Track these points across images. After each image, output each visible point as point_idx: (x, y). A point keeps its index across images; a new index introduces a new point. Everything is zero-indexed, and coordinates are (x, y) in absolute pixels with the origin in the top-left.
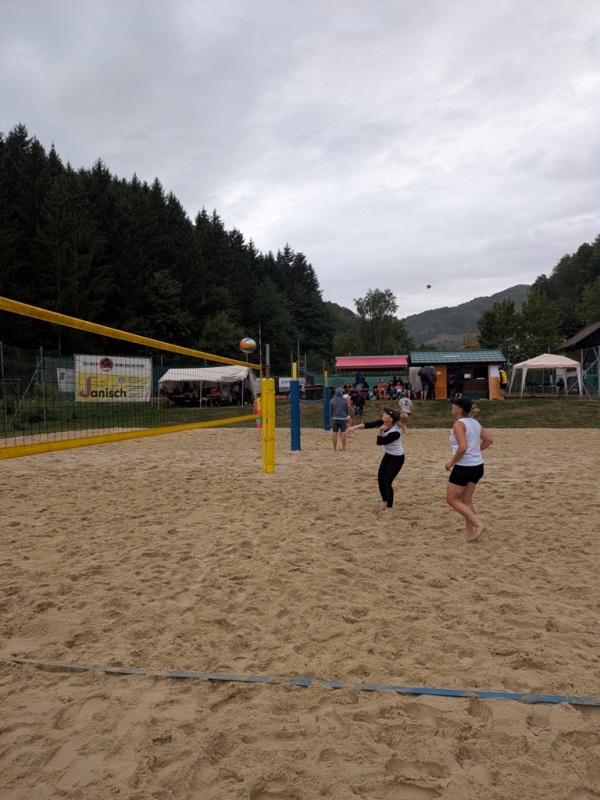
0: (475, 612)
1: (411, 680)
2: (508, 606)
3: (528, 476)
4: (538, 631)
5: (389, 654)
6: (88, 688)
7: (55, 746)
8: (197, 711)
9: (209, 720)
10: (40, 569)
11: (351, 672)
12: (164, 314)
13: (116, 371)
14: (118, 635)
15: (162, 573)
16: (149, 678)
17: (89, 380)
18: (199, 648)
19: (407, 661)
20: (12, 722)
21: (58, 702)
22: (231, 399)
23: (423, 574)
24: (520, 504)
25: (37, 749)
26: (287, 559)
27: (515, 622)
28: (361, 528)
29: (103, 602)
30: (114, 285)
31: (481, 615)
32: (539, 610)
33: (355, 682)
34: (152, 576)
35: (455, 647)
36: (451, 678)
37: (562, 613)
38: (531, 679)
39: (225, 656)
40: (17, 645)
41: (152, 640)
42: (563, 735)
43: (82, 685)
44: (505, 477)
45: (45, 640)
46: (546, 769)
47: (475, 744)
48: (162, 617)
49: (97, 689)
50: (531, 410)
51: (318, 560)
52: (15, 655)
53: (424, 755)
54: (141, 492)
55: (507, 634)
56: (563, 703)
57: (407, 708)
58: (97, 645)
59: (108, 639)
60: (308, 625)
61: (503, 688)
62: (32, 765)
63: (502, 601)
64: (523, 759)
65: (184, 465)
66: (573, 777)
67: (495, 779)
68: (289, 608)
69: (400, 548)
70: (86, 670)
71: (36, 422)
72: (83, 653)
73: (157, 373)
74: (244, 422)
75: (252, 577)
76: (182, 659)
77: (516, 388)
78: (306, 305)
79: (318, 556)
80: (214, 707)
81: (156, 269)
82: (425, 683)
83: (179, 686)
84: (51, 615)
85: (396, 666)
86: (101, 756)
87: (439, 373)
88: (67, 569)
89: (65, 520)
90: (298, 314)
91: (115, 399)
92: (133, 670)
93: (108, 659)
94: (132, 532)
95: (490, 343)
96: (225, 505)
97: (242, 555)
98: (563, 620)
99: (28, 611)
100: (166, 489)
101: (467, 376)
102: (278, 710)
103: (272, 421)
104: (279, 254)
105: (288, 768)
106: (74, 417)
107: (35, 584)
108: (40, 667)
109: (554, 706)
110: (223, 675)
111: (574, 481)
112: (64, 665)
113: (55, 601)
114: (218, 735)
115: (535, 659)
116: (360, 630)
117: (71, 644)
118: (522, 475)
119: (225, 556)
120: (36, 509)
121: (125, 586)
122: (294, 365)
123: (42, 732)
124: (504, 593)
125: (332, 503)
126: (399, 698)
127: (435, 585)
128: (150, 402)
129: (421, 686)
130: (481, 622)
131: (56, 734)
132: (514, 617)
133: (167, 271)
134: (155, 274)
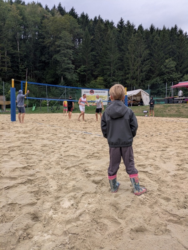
12: (168, 75)
13: (95, 94)
30: (150, 67)
128: (107, 105)
133: (171, 58)
134: (166, 61)
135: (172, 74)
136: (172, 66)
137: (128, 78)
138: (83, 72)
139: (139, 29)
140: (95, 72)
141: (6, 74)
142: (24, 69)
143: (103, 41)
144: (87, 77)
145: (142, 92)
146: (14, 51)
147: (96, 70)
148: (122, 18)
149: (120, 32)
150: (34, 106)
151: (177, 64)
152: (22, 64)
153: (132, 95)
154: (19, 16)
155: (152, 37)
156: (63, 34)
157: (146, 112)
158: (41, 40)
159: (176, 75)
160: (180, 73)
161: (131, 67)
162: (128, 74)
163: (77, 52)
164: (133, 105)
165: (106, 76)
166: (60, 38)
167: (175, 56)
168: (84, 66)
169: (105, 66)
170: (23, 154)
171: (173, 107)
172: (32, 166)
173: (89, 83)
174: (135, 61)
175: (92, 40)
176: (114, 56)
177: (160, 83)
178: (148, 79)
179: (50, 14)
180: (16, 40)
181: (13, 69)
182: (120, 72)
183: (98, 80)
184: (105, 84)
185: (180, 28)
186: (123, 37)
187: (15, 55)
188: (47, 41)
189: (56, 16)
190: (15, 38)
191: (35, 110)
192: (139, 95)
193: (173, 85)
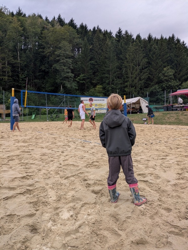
12: (166, 82)
13: (94, 102)
133: (169, 67)
134: (164, 69)
135: (170, 82)
136: (171, 74)
137: (127, 86)
138: (83, 81)
139: (137, 38)
140: (94, 80)
141: (6, 83)
142: (24, 78)
143: (102, 50)
144: (86, 85)
145: (141, 100)
146: (14, 61)
147: (95, 79)
148: (120, 28)
149: (119, 41)
150: (34, 114)
151: (176, 72)
152: (22, 74)
153: (131, 103)
154: (20, 28)
155: (150, 46)
156: (62, 44)
157: (145, 119)
158: (41, 50)
159: (174, 83)
160: (178, 81)
161: (130, 75)
162: (126, 82)
163: (76, 61)
164: (132, 113)
165: (105, 84)
166: (60, 48)
167: (173, 64)
168: (84, 75)
169: (104, 75)
170: (22, 164)
171: (172, 115)
172: (31, 176)
173: (88, 91)
174: (133, 69)
175: (91, 50)
176: (113, 65)
177: (158, 90)
178: (146, 87)
179: (49, 25)
180: (17, 51)
181: (13, 78)
182: (118, 80)
183: (97, 89)
184: (104, 92)
185: (177, 38)
186: (121, 46)
187: (15, 65)
188: (47, 51)
189: (55, 27)
190: (16, 49)
191: (34, 118)
192: (138, 102)
193: (172, 93)
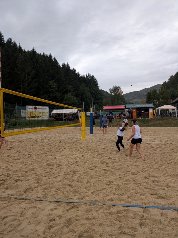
0: (145, 182)
1: (126, 202)
2: (155, 180)
3: (161, 141)
4: (164, 188)
5: (119, 195)
6: (30, 204)
7: (20, 222)
8: (63, 212)
9: (66, 214)
10: (16, 169)
11: (108, 200)
12: (53, 93)
13: (38, 110)
14: (39, 189)
15: (52, 170)
16: (48, 202)
17: (30, 113)
18: (63, 193)
19: (125, 197)
20: (8, 215)
21: (21, 209)
22: (72, 119)
23: (130, 171)
24: (158, 150)
25: (15, 223)
26: (89, 166)
27: (157, 185)
28: (111, 157)
29: (35, 179)
30: (38, 85)
31: (147, 183)
32: (164, 182)
33: (110, 203)
34: (49, 171)
35: (139, 192)
36: (138, 202)
37: (171, 182)
38: (162, 202)
39: (71, 195)
40: (9, 192)
41: (49, 190)
42: (172, 219)
43: (28, 204)
44: (154, 142)
45: (17, 190)
46: (167, 229)
47: (145, 221)
48: (52, 184)
49: (33, 205)
50: (162, 122)
51: (98, 166)
52: (9, 195)
53: (130, 225)
54: (46, 146)
55: (155, 189)
56: (172, 209)
57: (125, 211)
58: (33, 192)
59: (36, 190)
60: (95, 186)
61: (153, 205)
62: (13, 228)
63: (153, 179)
64: (160, 226)
65: (58, 138)
66: (175, 231)
67: (151, 232)
68: (90, 181)
69: (123, 163)
70: (29, 199)
71: (15, 126)
72: (29, 194)
73: (51, 111)
74: (76, 125)
75: (79, 171)
76: (58, 196)
77: (157, 115)
78: (95, 91)
79: (98, 165)
80: (68, 210)
81: (50, 80)
82: (130, 203)
83: (57, 204)
84: (19, 183)
85: (122, 198)
86: (34, 225)
87: (134, 111)
88: (24, 169)
89: (23, 155)
90: (92, 93)
91: (38, 119)
92: (44, 199)
93: (36, 196)
94: (43, 158)
95: (149, 102)
96: (71, 150)
97: (76, 165)
98: (172, 184)
99: (13, 182)
100: (53, 145)
101: (142, 112)
102: (86, 211)
103: (85, 125)
104: (86, 76)
105: (90, 229)
106: (26, 124)
107: (14, 173)
108: (16, 198)
109: (169, 210)
110: (70, 201)
111: (175, 143)
112: (23, 198)
113: (21, 179)
114: (69, 219)
115: (163, 196)
116: (111, 187)
117: (25, 192)
118: (159, 141)
119: (71, 165)
120: (15, 151)
121: (41, 174)
122: (91, 108)
123: (17, 218)
124: (154, 176)
125: (102, 150)
126: (122, 208)
127: (133, 174)
128: (48, 120)
129: (129, 204)
130: (147, 185)
131: (21, 218)
132: (157, 183)
133: (53, 80)
134: (50, 82)
135: (56, 93)
136: (55, 86)
